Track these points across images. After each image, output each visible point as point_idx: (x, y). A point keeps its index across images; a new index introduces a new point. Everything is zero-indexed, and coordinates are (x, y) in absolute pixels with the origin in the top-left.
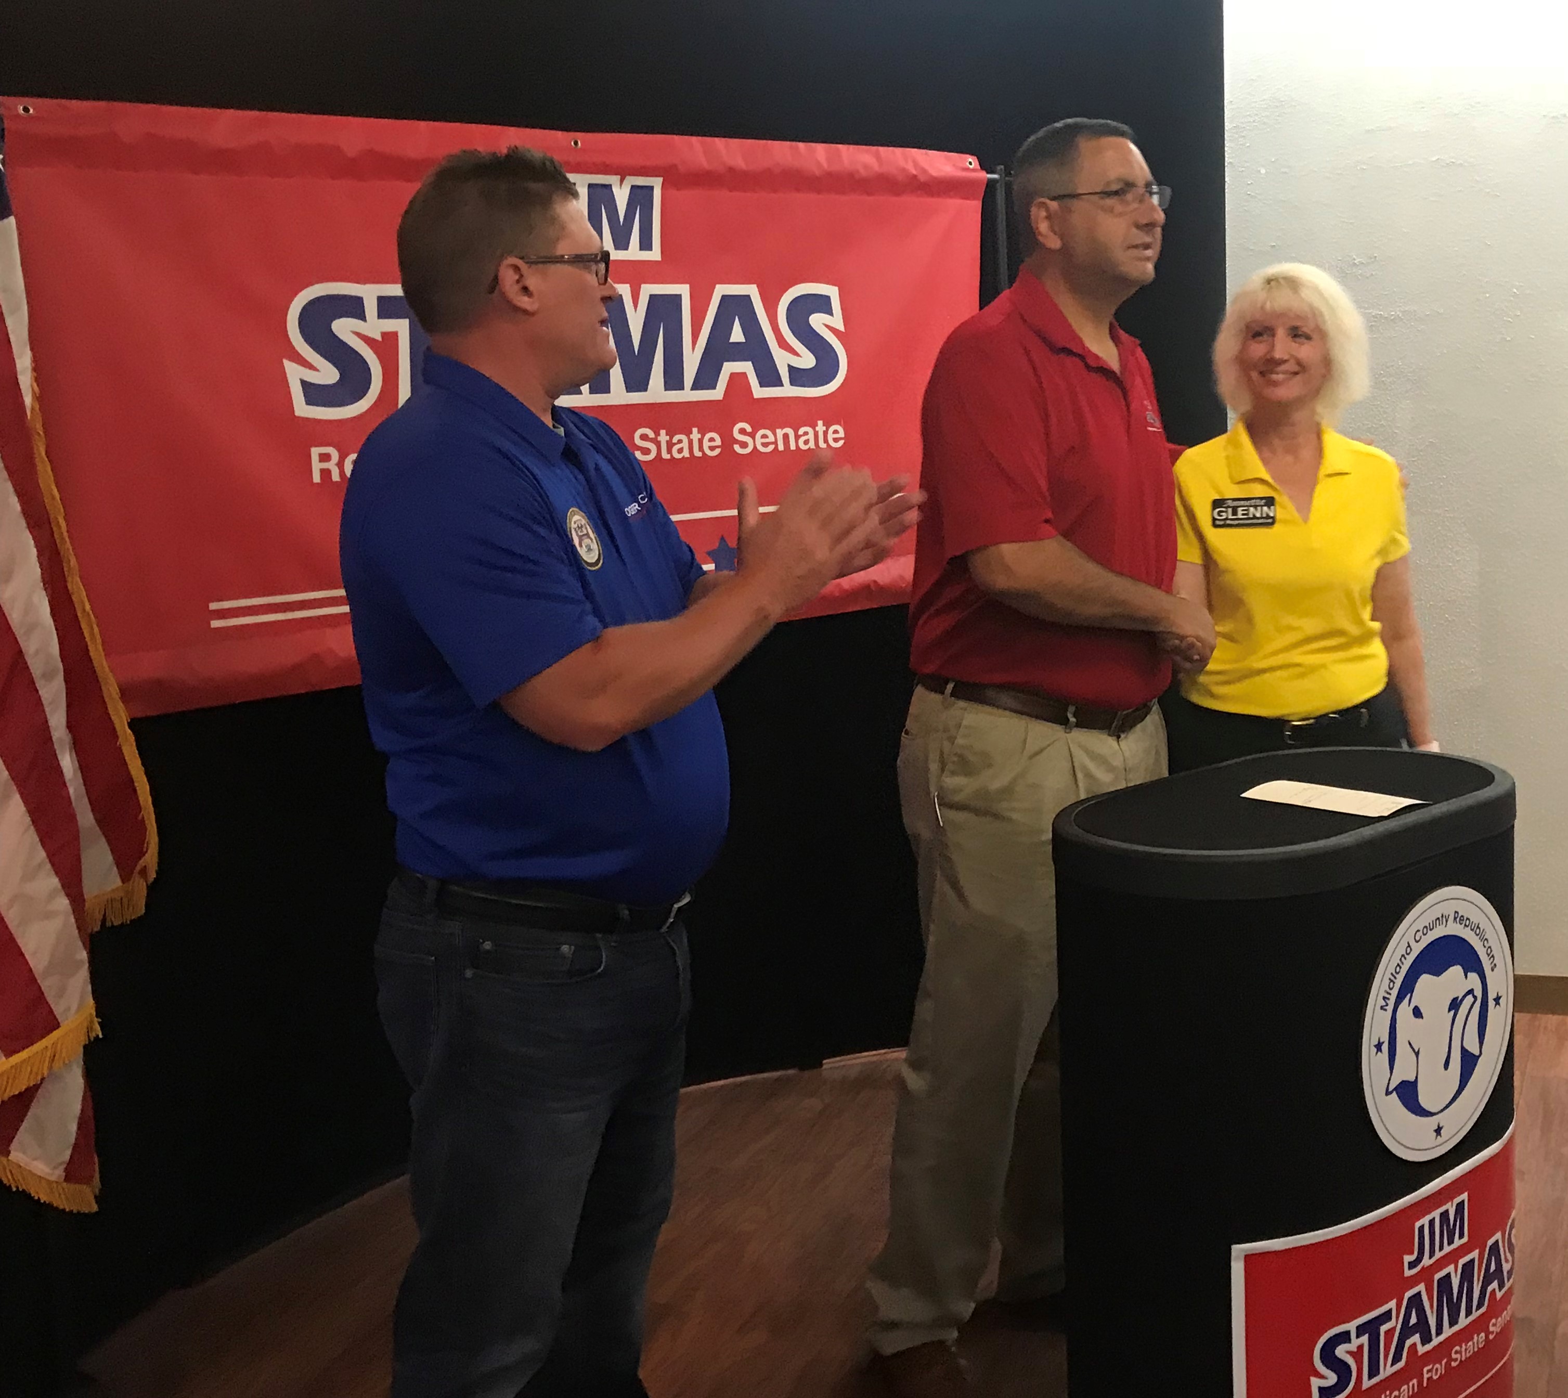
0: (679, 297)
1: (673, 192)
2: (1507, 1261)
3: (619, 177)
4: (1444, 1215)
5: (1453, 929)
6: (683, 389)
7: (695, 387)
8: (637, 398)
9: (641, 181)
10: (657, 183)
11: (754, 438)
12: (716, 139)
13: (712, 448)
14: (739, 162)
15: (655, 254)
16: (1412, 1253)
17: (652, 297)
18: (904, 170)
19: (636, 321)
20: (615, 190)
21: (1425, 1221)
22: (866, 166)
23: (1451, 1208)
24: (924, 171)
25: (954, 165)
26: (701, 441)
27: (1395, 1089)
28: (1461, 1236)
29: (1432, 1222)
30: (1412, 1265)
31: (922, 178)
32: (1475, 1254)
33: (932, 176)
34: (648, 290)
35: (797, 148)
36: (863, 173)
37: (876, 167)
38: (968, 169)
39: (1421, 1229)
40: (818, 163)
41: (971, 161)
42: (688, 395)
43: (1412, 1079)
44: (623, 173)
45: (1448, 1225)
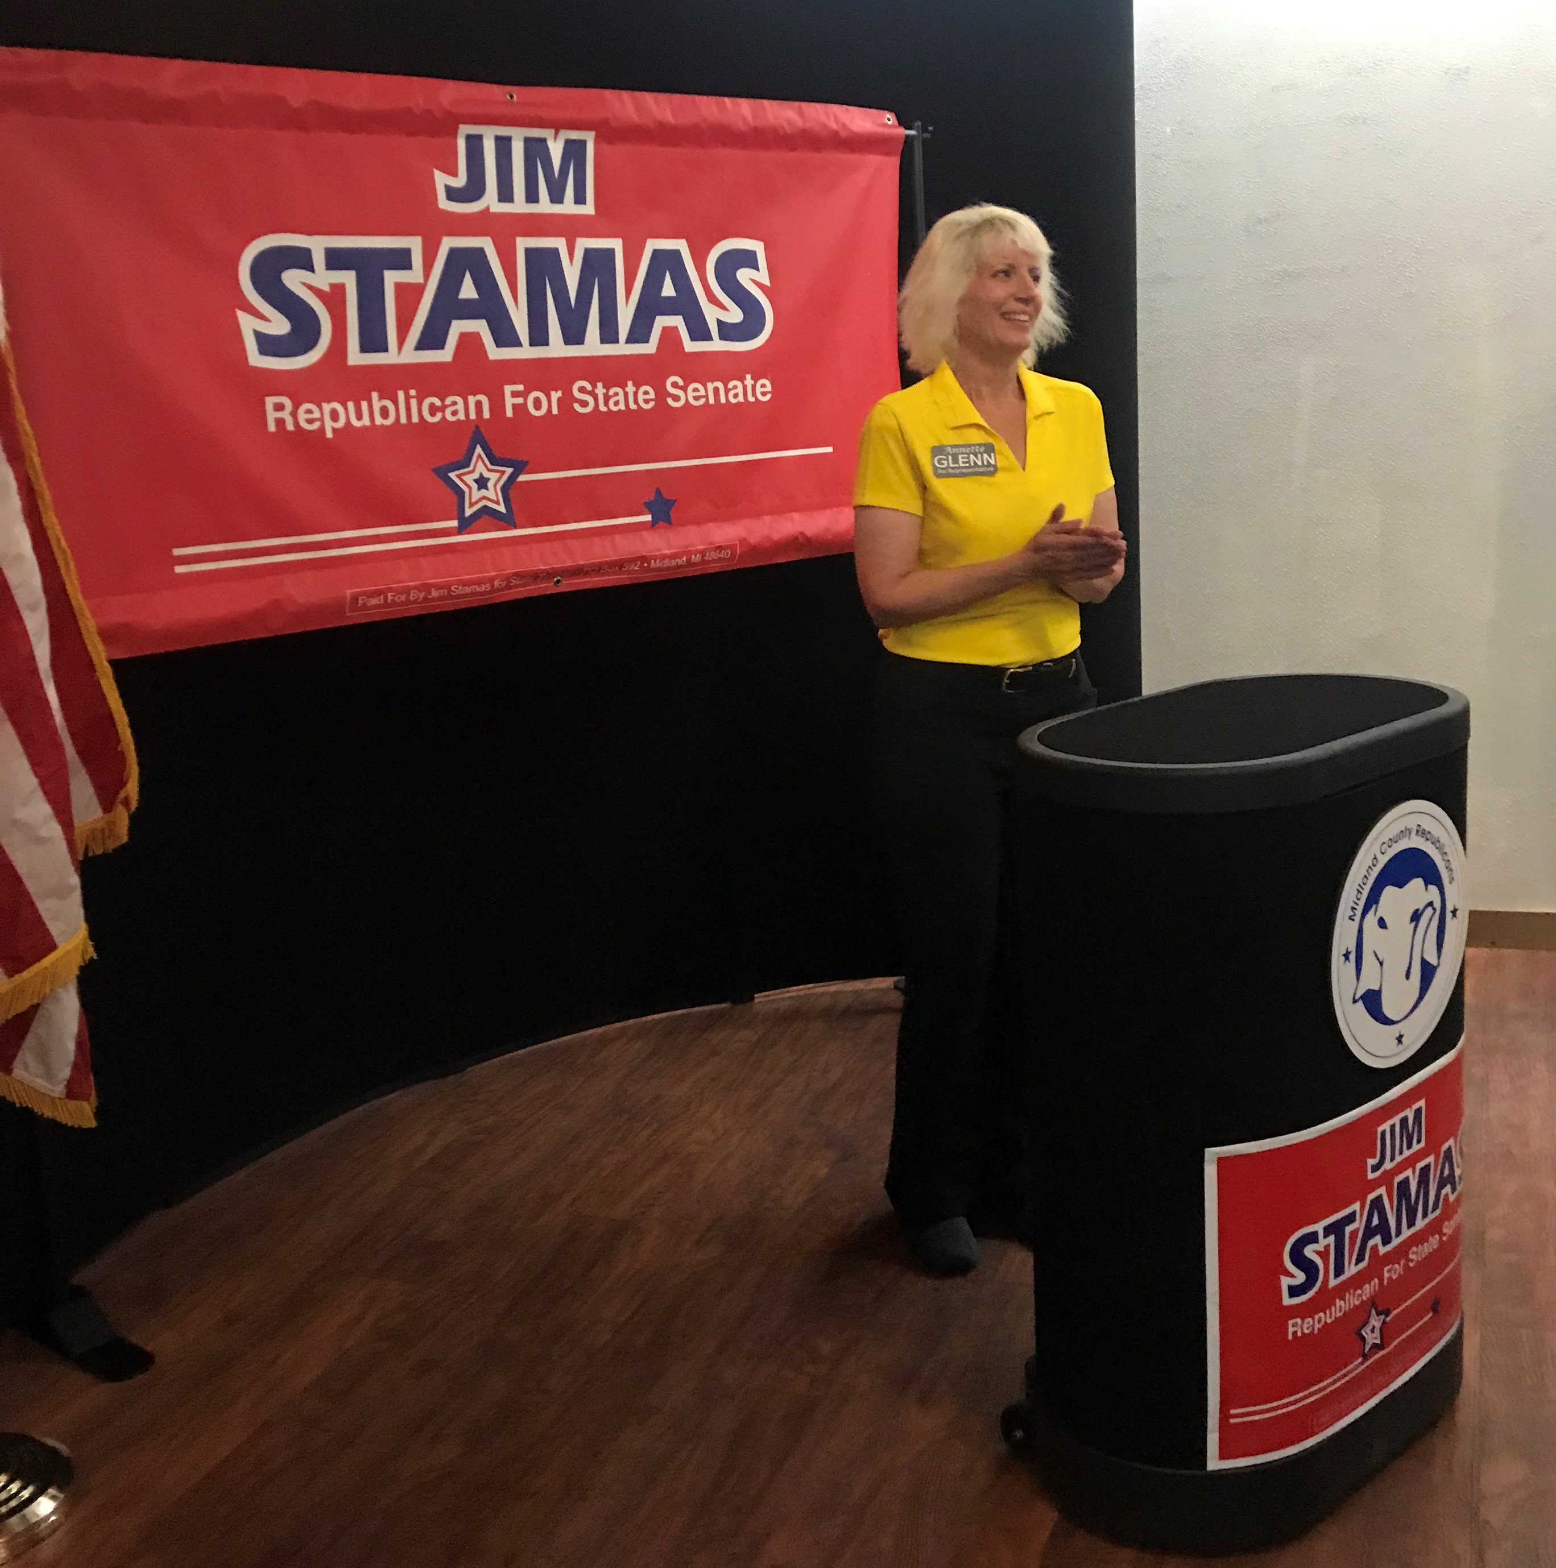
0: (611, 252)
1: (605, 147)
2: (1458, 1167)
3: (552, 131)
4: (1404, 1121)
5: (1416, 842)
6: (617, 341)
7: (631, 340)
8: (574, 351)
9: (575, 135)
10: (589, 137)
11: (685, 391)
12: (645, 94)
13: (646, 401)
14: (669, 117)
15: (588, 209)
16: (1374, 1156)
17: (587, 251)
18: (824, 126)
19: (572, 275)
20: (551, 144)
21: (1386, 1126)
22: (789, 122)
23: (1410, 1113)
24: (844, 125)
25: (873, 122)
26: (636, 394)
27: (1361, 997)
28: (1419, 1141)
29: (1393, 1127)
30: (1375, 1169)
31: (843, 134)
32: (1430, 1159)
33: (853, 132)
34: (583, 243)
35: (724, 103)
36: (787, 128)
37: (799, 122)
38: (886, 125)
39: (1383, 1133)
40: (744, 119)
41: (889, 118)
42: (622, 348)
43: (1377, 988)
44: (557, 126)
45: (1408, 1130)
